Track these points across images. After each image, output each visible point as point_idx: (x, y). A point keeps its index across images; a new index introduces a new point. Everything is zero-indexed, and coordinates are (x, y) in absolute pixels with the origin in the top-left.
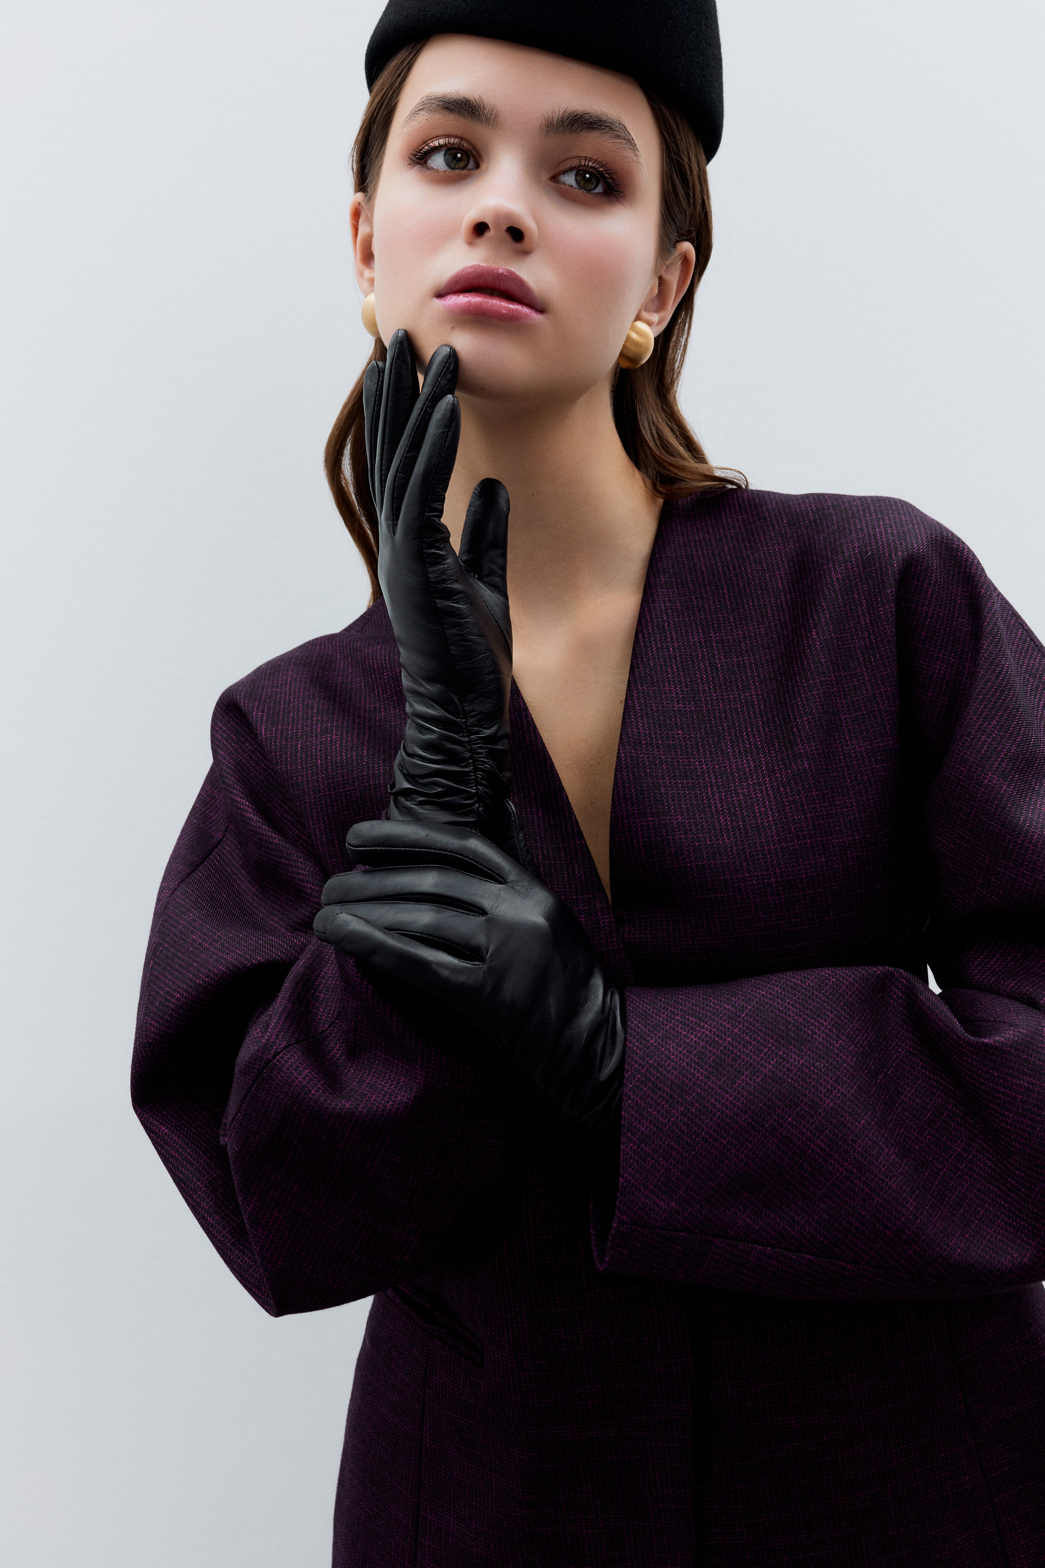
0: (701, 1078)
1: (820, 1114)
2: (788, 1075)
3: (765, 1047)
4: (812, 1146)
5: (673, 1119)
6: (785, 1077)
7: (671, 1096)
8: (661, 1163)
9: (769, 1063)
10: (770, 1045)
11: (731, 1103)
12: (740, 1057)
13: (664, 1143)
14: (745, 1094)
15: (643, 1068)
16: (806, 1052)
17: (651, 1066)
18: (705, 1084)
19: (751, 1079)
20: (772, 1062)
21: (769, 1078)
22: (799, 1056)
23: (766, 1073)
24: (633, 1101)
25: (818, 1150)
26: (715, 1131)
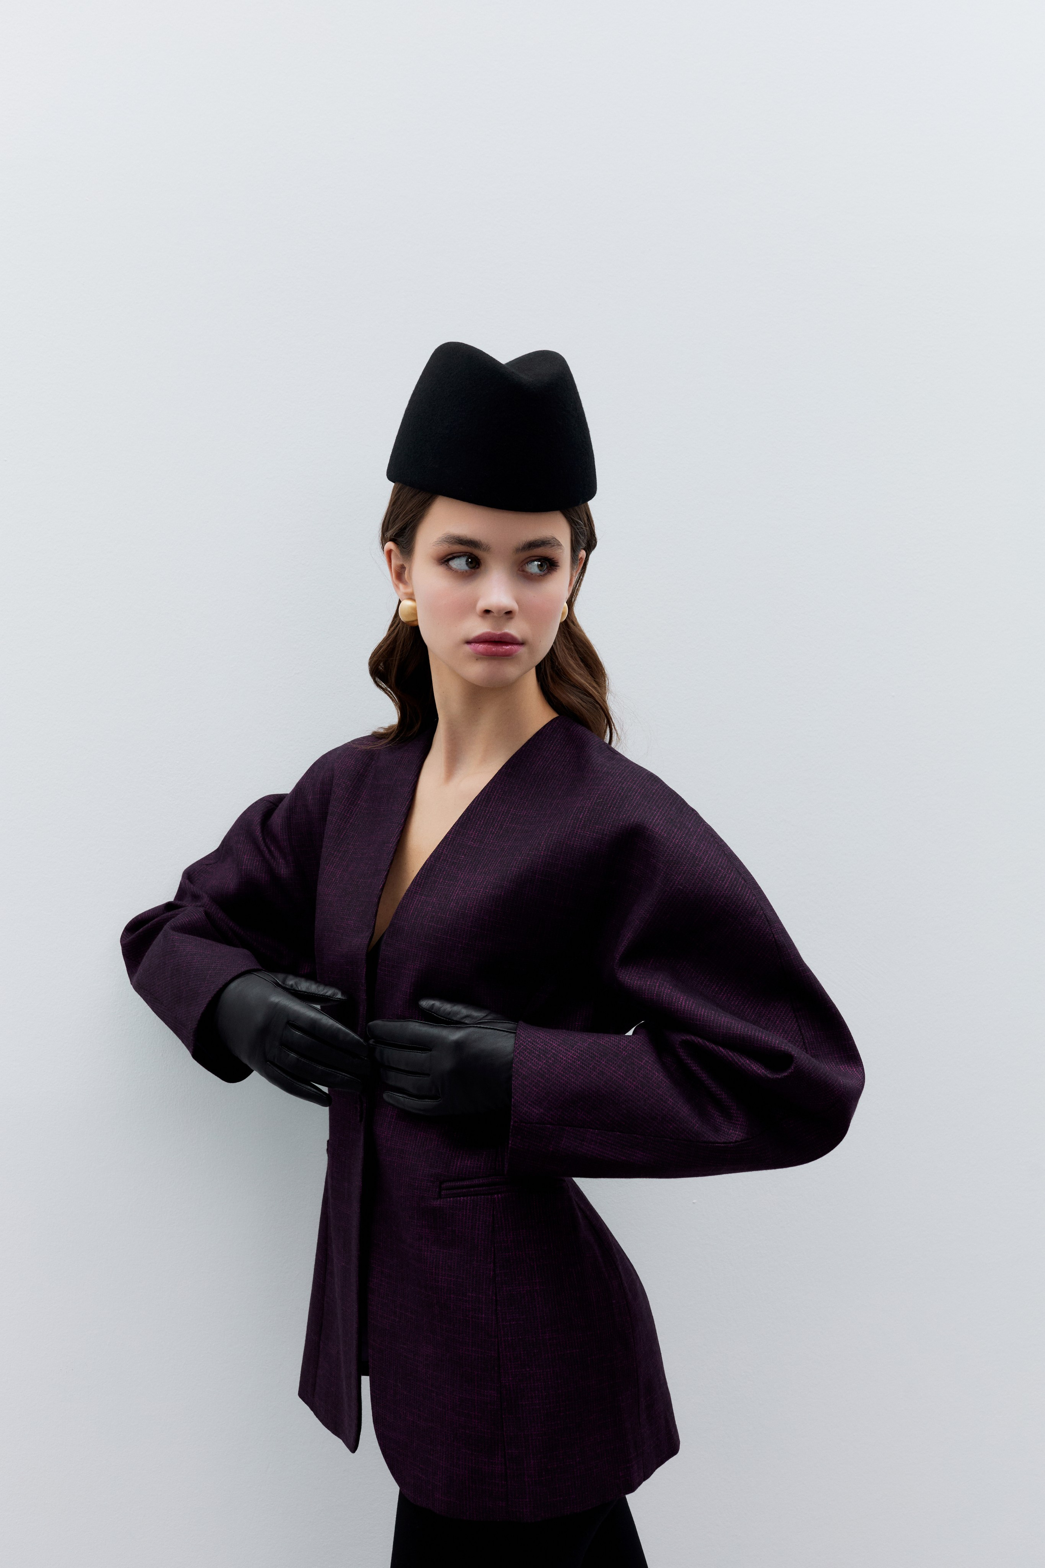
4: (616, 1075)
5: (540, 1067)
7: (539, 1056)
8: (534, 1089)
13: (535, 1079)
17: (529, 1041)
24: (519, 1059)
25: (619, 1077)
26: (562, 1071)
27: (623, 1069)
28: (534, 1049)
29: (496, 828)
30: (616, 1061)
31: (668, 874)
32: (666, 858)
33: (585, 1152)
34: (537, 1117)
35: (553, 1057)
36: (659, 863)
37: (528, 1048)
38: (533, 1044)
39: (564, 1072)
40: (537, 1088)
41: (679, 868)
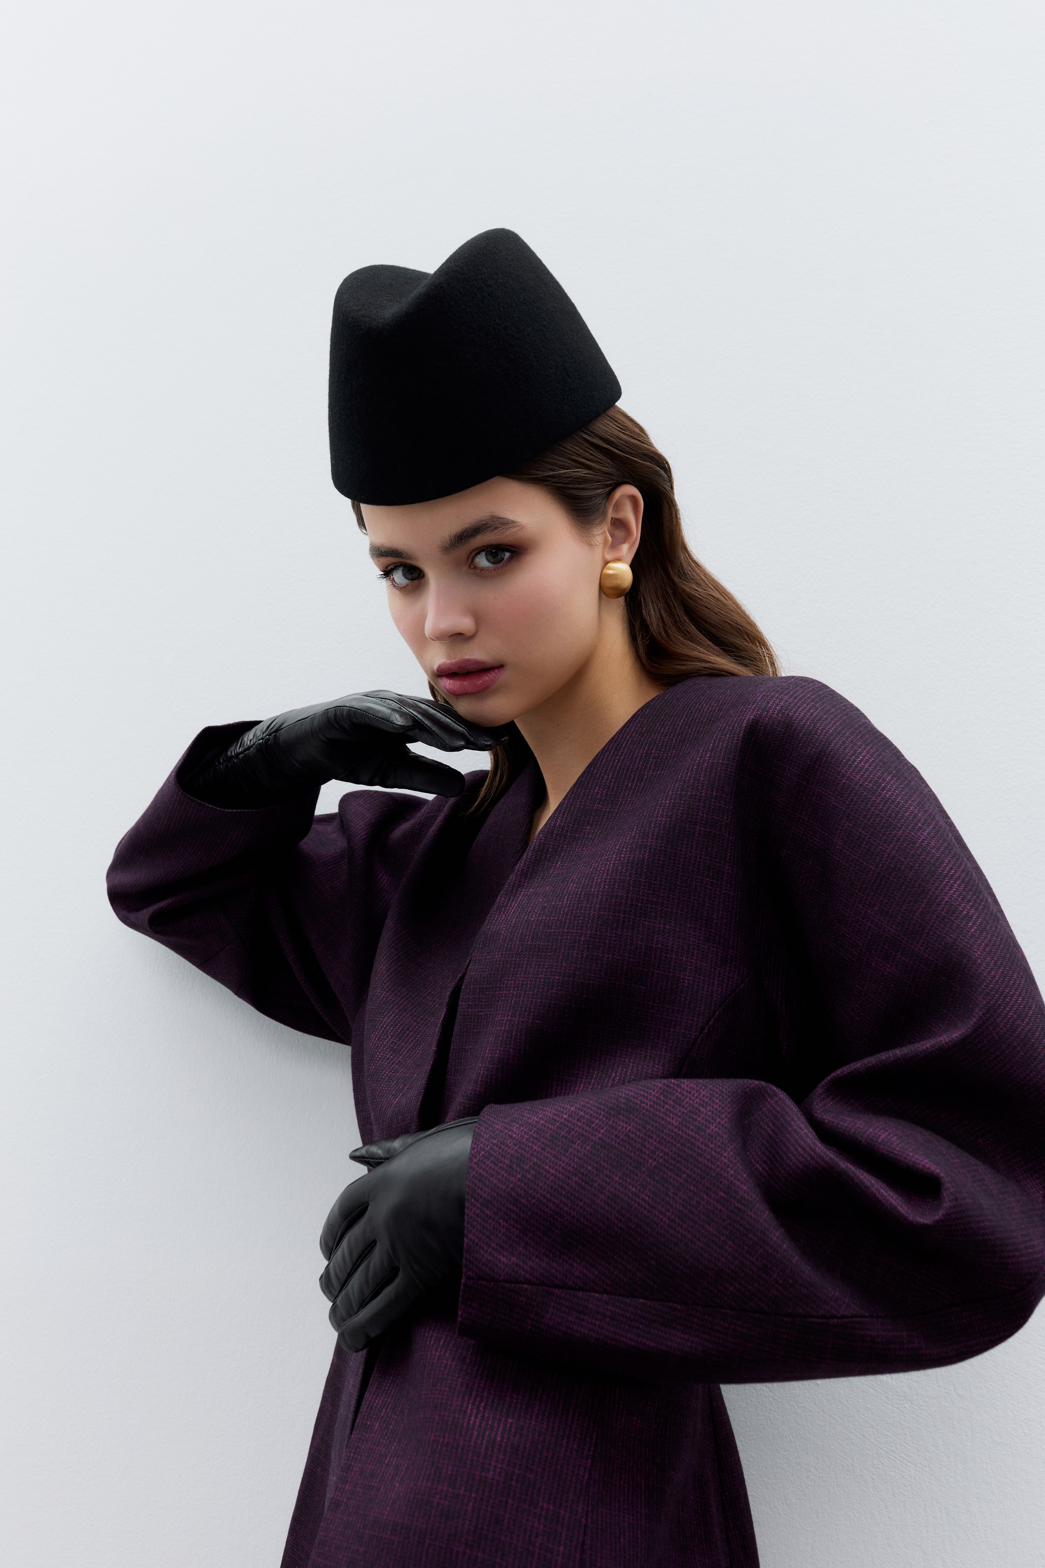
0: (538, 1150)
1: (644, 1172)
2: (616, 1141)
3: (597, 1119)
4: (637, 1200)
5: (511, 1186)
6: (613, 1143)
7: (510, 1167)
8: (502, 1224)
9: (599, 1132)
10: (601, 1117)
11: (563, 1168)
12: (573, 1129)
13: (504, 1206)
14: (576, 1160)
15: (487, 1147)
16: (633, 1119)
17: (494, 1144)
18: (541, 1154)
19: (581, 1147)
20: (602, 1131)
21: (598, 1144)
22: (626, 1123)
23: (596, 1141)
24: (477, 1172)
25: (643, 1203)
26: (548, 1192)
27: (650, 1190)
28: (502, 1156)
29: (633, 781)
30: (637, 1175)
31: (873, 845)
32: (868, 821)
33: (586, 1332)
34: (506, 1270)
35: (533, 1169)
36: (859, 827)
37: (492, 1156)
38: (500, 1148)
39: (551, 1195)
40: (507, 1222)
41: (890, 834)
